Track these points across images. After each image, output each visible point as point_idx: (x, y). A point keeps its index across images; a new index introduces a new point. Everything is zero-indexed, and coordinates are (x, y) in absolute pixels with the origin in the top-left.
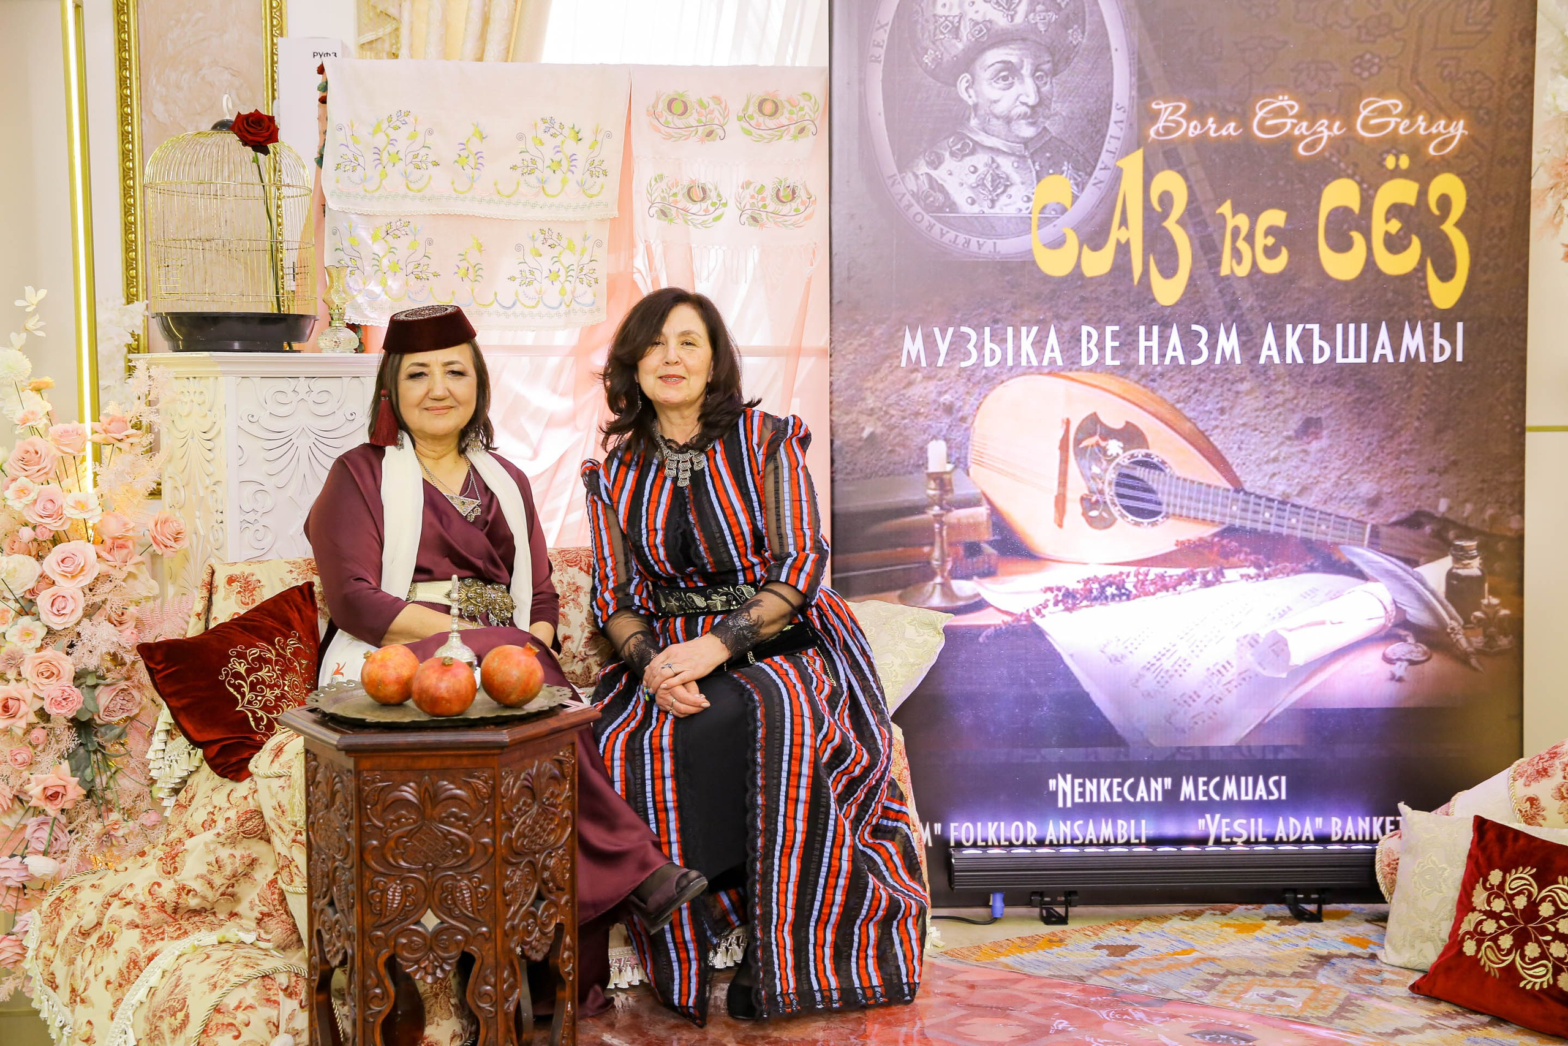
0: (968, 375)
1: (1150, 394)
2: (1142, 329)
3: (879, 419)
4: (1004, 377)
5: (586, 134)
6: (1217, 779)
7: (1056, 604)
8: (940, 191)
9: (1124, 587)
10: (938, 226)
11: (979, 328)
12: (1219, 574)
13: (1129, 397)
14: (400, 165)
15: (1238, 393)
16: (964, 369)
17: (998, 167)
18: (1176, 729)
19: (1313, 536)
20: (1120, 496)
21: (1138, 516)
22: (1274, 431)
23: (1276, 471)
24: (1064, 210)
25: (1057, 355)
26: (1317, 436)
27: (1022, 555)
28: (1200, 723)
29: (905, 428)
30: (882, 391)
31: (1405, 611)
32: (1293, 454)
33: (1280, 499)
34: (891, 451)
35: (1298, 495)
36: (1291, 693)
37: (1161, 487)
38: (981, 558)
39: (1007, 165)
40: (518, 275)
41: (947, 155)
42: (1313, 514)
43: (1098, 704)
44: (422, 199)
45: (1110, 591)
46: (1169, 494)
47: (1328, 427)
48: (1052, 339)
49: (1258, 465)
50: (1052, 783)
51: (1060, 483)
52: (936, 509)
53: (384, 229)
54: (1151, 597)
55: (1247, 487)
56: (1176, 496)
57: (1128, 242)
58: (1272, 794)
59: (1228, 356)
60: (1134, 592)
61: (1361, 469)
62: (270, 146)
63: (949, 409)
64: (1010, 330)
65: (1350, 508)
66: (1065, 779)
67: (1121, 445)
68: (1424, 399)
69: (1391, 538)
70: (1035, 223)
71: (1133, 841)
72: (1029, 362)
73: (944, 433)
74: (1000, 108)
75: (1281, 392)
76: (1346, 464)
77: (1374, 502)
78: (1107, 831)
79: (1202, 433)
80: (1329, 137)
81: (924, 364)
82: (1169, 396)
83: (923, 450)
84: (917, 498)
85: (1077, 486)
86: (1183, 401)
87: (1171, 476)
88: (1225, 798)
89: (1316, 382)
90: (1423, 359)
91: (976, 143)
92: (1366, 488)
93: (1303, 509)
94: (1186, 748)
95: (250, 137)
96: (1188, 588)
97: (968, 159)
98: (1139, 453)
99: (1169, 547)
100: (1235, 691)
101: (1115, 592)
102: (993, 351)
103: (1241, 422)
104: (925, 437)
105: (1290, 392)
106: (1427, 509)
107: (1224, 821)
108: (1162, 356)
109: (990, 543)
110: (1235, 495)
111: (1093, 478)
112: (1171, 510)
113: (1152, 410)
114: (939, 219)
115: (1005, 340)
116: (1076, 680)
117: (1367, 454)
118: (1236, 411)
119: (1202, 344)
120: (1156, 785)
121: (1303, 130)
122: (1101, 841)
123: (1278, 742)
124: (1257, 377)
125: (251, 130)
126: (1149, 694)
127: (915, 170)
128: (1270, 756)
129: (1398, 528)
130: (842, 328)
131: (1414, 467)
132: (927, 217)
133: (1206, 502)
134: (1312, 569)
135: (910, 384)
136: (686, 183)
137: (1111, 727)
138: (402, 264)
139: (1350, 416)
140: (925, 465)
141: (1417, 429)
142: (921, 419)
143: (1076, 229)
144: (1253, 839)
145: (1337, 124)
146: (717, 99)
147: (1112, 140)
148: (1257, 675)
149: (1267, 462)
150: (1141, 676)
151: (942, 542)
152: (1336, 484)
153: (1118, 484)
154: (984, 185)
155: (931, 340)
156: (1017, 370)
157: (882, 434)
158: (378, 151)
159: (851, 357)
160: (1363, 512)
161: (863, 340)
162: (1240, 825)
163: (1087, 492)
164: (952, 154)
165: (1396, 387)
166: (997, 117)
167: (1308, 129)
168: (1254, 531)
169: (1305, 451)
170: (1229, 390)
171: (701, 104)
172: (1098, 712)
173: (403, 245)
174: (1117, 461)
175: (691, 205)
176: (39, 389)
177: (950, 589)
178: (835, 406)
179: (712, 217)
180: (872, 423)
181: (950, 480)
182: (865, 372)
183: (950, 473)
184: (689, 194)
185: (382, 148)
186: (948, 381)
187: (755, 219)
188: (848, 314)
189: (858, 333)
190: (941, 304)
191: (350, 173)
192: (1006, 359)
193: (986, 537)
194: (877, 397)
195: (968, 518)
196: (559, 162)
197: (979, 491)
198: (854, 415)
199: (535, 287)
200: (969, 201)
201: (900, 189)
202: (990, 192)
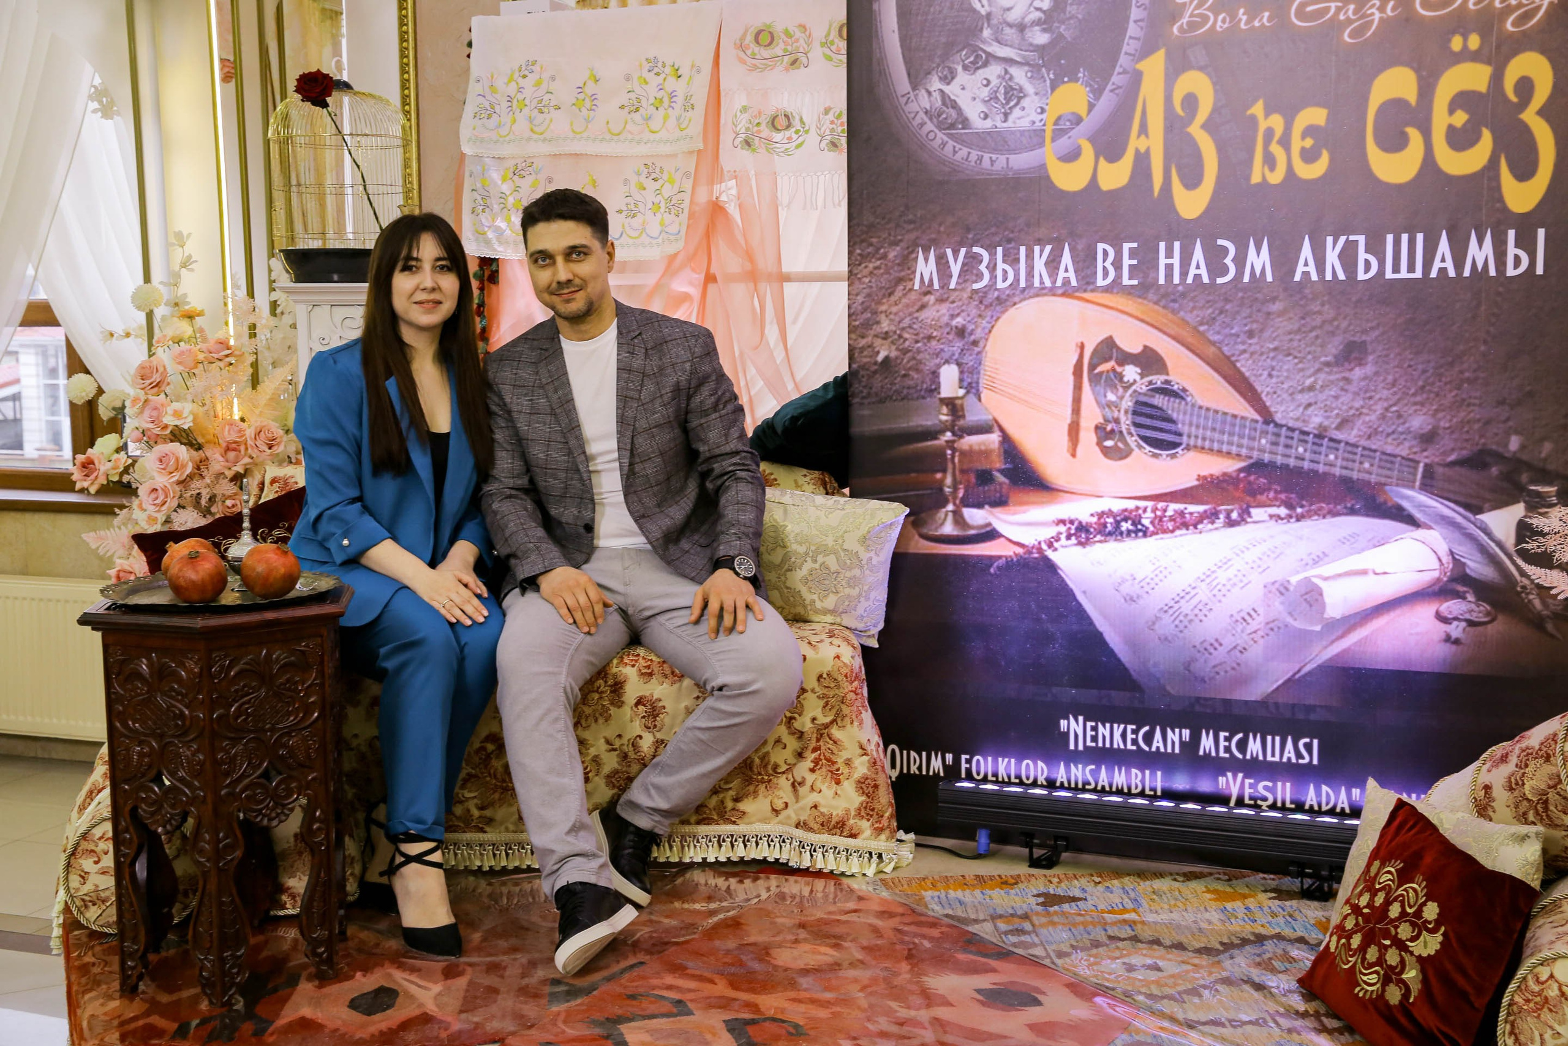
0: (980, 297)
1: (1170, 316)
2: (1162, 245)
3: (893, 343)
4: (1016, 299)
5: (685, 71)
6: (1240, 735)
7: (1068, 537)
8: (953, 107)
9: (1140, 523)
10: (951, 143)
11: (991, 249)
12: (1245, 513)
13: (1148, 319)
14: (526, 111)
15: (1269, 314)
16: (976, 291)
17: (1011, 78)
18: (1196, 678)
19: (1355, 475)
20: (1136, 425)
21: (1156, 447)
22: (1310, 357)
23: (1312, 400)
24: (1078, 120)
25: (1071, 275)
26: (1361, 363)
27: (1033, 485)
28: (1222, 673)
29: (919, 351)
30: (896, 314)
31: (1464, 564)
32: (1332, 382)
33: (1316, 432)
34: (905, 376)
35: (1338, 428)
36: (1326, 647)
37: (1181, 417)
38: (992, 488)
39: (1020, 75)
40: (624, 208)
41: (960, 68)
42: (1355, 450)
43: (1112, 645)
44: (544, 140)
45: (1126, 526)
46: (1191, 424)
47: (1374, 351)
48: (1067, 258)
49: (1291, 394)
50: (1063, 723)
51: (1073, 410)
52: (948, 435)
53: (512, 170)
54: (1169, 535)
55: (1278, 418)
56: (1198, 427)
57: (1148, 151)
58: (1303, 758)
59: (1258, 272)
60: (1151, 528)
61: (1413, 399)
63: (961, 332)
64: (1023, 249)
65: (1398, 445)
66: (1077, 721)
67: (1139, 370)
68: (1493, 320)
69: (1449, 480)
70: (1048, 135)
71: (1148, 792)
72: (1042, 282)
73: (956, 356)
74: (1013, 16)
75: (1319, 313)
76: (1395, 393)
77: (1428, 439)
78: (1120, 779)
79: (1228, 358)
80: (1381, 19)
81: (936, 286)
82: (1192, 318)
83: (935, 374)
84: (929, 423)
85: (1091, 416)
86: (1207, 323)
87: (1193, 405)
88: (1248, 757)
89: (1359, 301)
90: (1492, 272)
91: (989, 54)
92: (1419, 422)
93: (1342, 444)
94: (1206, 699)
96: (1210, 526)
97: (980, 71)
98: (1158, 380)
99: (1189, 481)
100: (1261, 642)
101: (1131, 527)
102: (1005, 272)
103: (1271, 346)
104: (937, 361)
105: (1329, 312)
106: (1494, 447)
107: (1247, 781)
108: (1184, 274)
109: (1001, 471)
110: (1265, 427)
111: (1109, 406)
112: (1192, 442)
113: (1172, 333)
114: (951, 136)
115: (1017, 260)
116: (1088, 618)
117: (1420, 383)
118: (1267, 334)
119: (1228, 261)
120: (1173, 736)
121: (1350, 13)
122: (1114, 789)
123: (1310, 701)
124: (1291, 296)
126: (1166, 639)
127: (928, 87)
128: (1301, 716)
129: (1457, 468)
130: (858, 251)
131: (1480, 398)
132: (940, 135)
133: (1231, 434)
134: (1352, 512)
135: (923, 307)
136: (770, 112)
137: (1126, 669)
139: (1401, 340)
140: (937, 389)
141: (1484, 355)
142: (934, 343)
143: (1092, 140)
144: (1279, 804)
145: (1391, 4)
146: (803, 27)
147: (1131, 41)
148: (1286, 626)
149: (1302, 391)
150: (1157, 618)
151: (954, 469)
152: (1383, 417)
153: (1135, 413)
154: (997, 98)
155: (944, 261)
156: (1030, 291)
157: (897, 358)
158: (510, 99)
160: (1415, 450)
161: (878, 263)
162: (1266, 788)
163: (1102, 421)
164: (965, 68)
165: (1458, 305)
166: (1010, 26)
167: (1355, 13)
168: (1285, 467)
169: (1346, 379)
170: (1259, 311)
171: (787, 33)
172: (1111, 653)
173: (526, 184)
174: (1134, 387)
175: (774, 134)
176: (190, 317)
177: (962, 516)
178: (852, 330)
179: (794, 144)
180: (886, 346)
181: (962, 406)
182: (880, 294)
183: (962, 398)
184: (773, 123)
185: (512, 95)
186: (960, 303)
187: (834, 145)
188: (864, 236)
189: (873, 256)
190: (954, 225)
191: (485, 120)
192: (1018, 280)
193: (998, 465)
194: (891, 320)
195: (980, 444)
196: (661, 99)
197: (990, 417)
198: (870, 338)
199: (639, 219)
200: (982, 115)
201: (913, 107)
202: (1003, 105)
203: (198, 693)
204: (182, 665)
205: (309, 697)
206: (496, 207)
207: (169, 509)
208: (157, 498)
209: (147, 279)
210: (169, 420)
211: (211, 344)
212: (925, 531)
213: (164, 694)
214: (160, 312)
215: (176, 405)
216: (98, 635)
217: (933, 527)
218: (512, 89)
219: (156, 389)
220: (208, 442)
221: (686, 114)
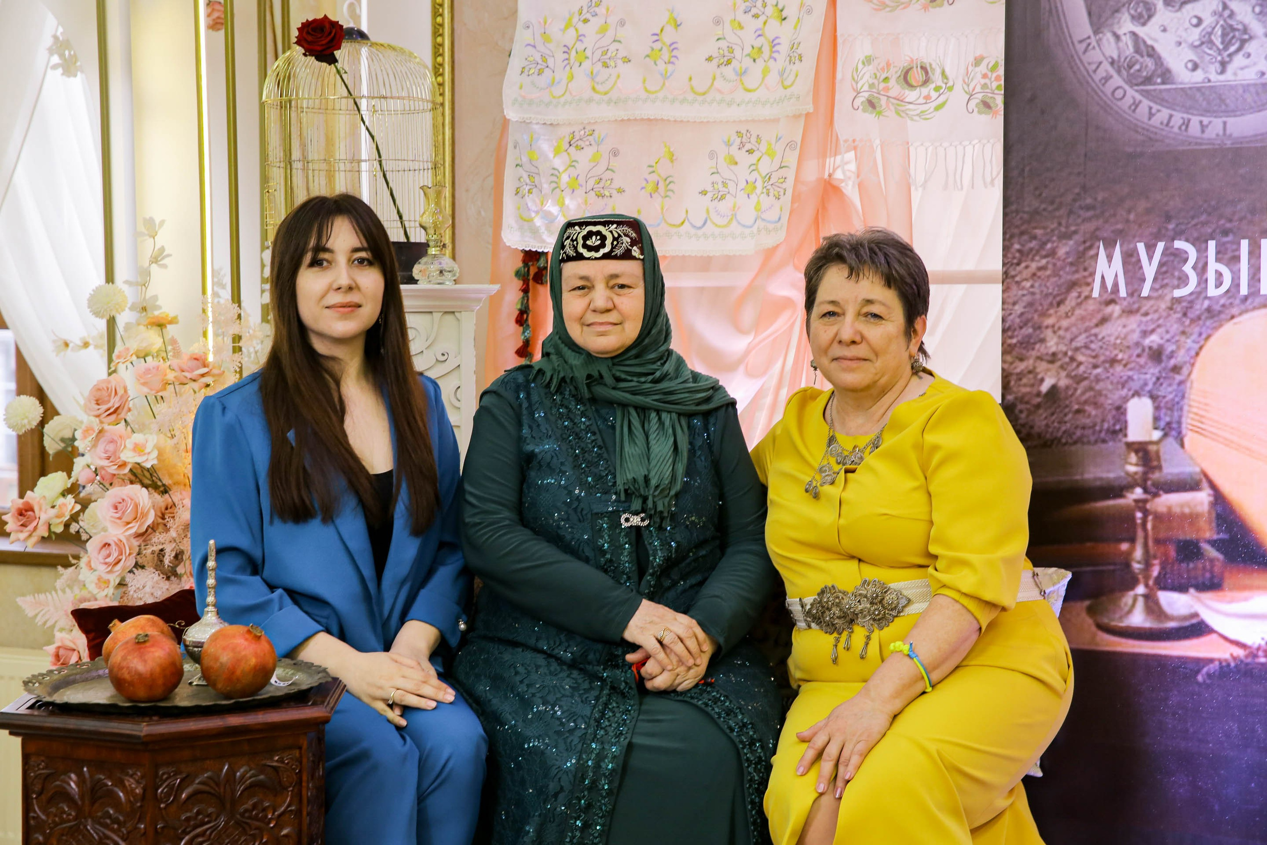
0: (1185, 307)
3: (1062, 367)
4: (1235, 311)
5: (791, 12)
8: (1149, 56)
10: (1146, 103)
11: (1200, 243)
14: (587, 64)
16: (1179, 300)
17: (1232, 15)
27: (1259, 564)
29: (1098, 380)
30: (1067, 329)
34: (1078, 411)
38: (1200, 566)
39: (1244, 11)
40: (709, 188)
41: (1160, 5)
44: (609, 102)
52: (1138, 493)
53: (567, 140)
62: (337, 53)
63: (1157, 355)
64: (1245, 244)
73: (1149, 387)
81: (1123, 293)
83: (1120, 410)
84: (1112, 475)
95: (305, 45)
97: (1188, 7)
102: (1219, 275)
104: (1124, 392)
109: (1213, 543)
114: (1146, 94)
115: (1236, 259)
125: (310, 38)
127: (1116, 29)
130: (1017, 246)
132: (1130, 92)
135: (1104, 320)
136: (902, 64)
138: (582, 180)
140: (1123, 430)
142: (1119, 368)
151: (1146, 538)
154: (1211, 42)
155: (1134, 260)
156: (1254, 301)
157: (1067, 388)
158: (567, 50)
159: (1027, 284)
161: (1044, 261)
164: (1168, 3)
173: (584, 158)
175: (907, 92)
176: (160, 325)
177: (1157, 603)
178: (1007, 349)
179: (934, 105)
180: (1053, 372)
181: (1157, 453)
182: (1046, 303)
183: (1157, 443)
184: (905, 78)
185: (570, 46)
186: (1156, 316)
187: (986, 105)
188: (1023, 228)
189: (1038, 251)
190: (1148, 211)
191: (535, 76)
192: (1238, 285)
193: (1208, 535)
194: (1060, 337)
195: (1182, 506)
196: (760, 49)
197: (1198, 470)
198: (1031, 362)
199: (729, 202)
200: (1190, 65)
201: (1095, 55)
202: (1220, 52)
203: (140, 820)
204: (120, 783)
205: (282, 829)
206: (545, 186)
207: (123, 569)
208: (109, 556)
209: (110, 277)
210: (129, 457)
211: (184, 361)
212: (1105, 621)
213: (97, 821)
214: (123, 319)
215: (138, 438)
216: (17, 741)
217: (1117, 616)
218: (570, 37)
219: (113, 417)
220: (177, 483)
221: (794, 68)
